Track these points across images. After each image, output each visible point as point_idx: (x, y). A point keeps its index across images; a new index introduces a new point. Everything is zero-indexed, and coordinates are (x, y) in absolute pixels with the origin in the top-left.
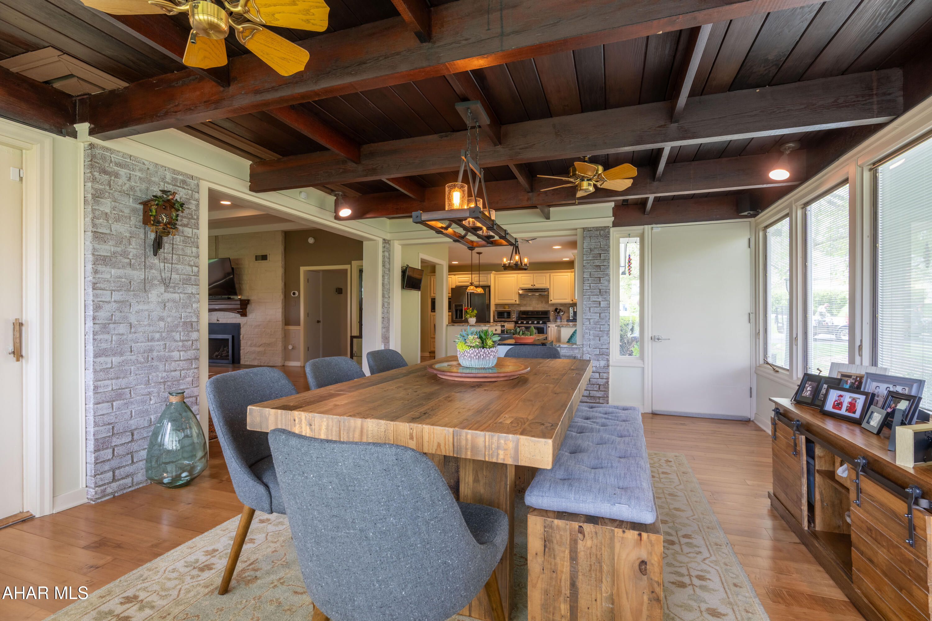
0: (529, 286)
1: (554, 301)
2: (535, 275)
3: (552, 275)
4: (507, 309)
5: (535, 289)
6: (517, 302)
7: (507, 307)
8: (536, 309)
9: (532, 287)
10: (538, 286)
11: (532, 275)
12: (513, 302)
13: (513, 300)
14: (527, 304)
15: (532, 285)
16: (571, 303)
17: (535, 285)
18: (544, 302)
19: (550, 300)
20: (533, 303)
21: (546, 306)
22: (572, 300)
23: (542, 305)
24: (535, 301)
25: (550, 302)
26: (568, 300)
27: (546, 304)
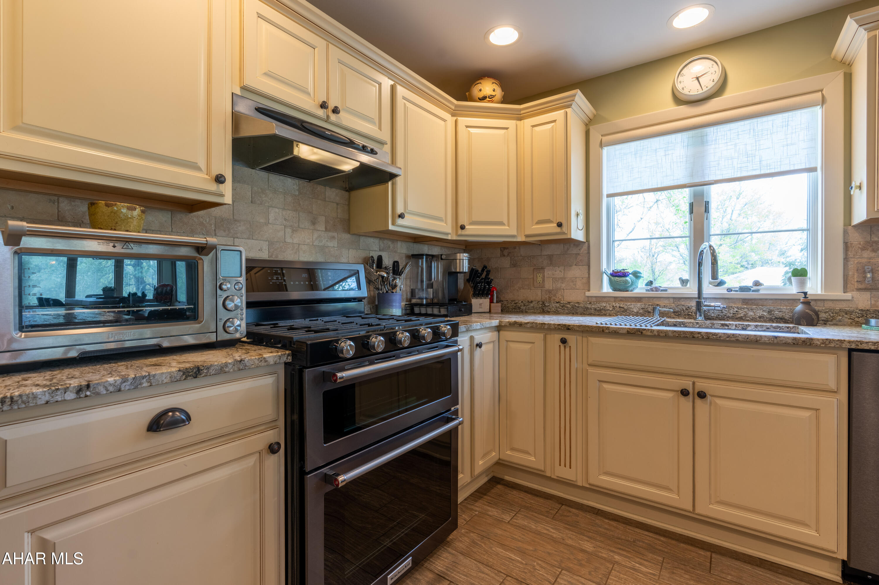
0: (306, 104)
2: (333, 53)
3: (399, 90)
5: (333, 136)
6: (227, 194)
7: (134, 215)
8: (289, 256)
9: (318, 118)
13: (195, 167)
14: (236, 221)
15: (323, 106)
16: (449, 237)
17: (336, 111)
18: (322, 219)
19: (397, 216)
20: (272, 217)
21: (330, 244)
22: (463, 227)
23: (316, 235)
24: (284, 209)
25: (393, 224)
26: (443, 224)
27: (330, 231)
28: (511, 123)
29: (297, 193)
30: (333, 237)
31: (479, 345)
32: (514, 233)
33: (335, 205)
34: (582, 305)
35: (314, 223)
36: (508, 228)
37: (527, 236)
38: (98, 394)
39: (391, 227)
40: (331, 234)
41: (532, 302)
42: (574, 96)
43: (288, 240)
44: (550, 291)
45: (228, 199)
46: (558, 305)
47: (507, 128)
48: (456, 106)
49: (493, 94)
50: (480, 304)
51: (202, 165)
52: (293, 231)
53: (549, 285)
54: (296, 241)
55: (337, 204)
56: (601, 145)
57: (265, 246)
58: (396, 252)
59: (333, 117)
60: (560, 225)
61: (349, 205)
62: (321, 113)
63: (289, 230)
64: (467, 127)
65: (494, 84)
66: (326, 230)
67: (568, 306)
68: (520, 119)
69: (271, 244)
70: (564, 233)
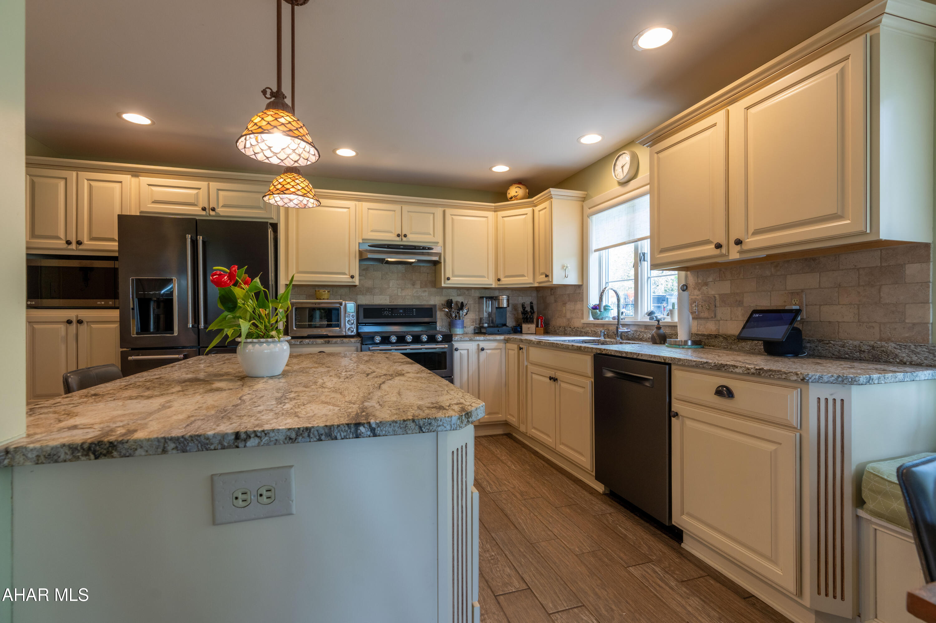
0: (390, 237)
1: (456, 281)
2: (406, 208)
3: (449, 211)
4: (327, 300)
5: (406, 247)
6: (356, 281)
7: (325, 293)
8: (400, 302)
9: (397, 241)
10: (413, 239)
11: (397, 207)
12: (344, 279)
13: (344, 274)
14: (374, 288)
15: (398, 235)
16: (493, 286)
17: (405, 236)
18: (418, 283)
19: (446, 278)
20: (391, 285)
21: (423, 294)
22: (499, 280)
23: (415, 290)
24: (397, 280)
25: (445, 283)
26: (486, 279)
27: (423, 288)
28: (529, 210)
29: (404, 271)
30: (425, 291)
31: (483, 349)
32: (531, 281)
33: (426, 274)
34: (579, 329)
35: (413, 285)
36: (527, 278)
37: (540, 283)
38: (304, 344)
39: (443, 285)
40: (423, 289)
41: (560, 327)
42: (550, 192)
43: (399, 294)
44: (569, 320)
45: (357, 283)
46: (570, 329)
47: (527, 214)
48: (495, 206)
49: (516, 194)
50: (529, 328)
51: (347, 272)
52: (402, 290)
53: (568, 315)
54: (403, 294)
55: (428, 273)
56: (588, 217)
57: (388, 298)
58: (470, 296)
59: (404, 239)
60: (547, 276)
61: (435, 273)
62: (398, 239)
63: (400, 290)
64: (503, 217)
65: (517, 188)
66: (421, 287)
67: (574, 330)
68: (536, 206)
69: (391, 297)
70: (548, 281)
